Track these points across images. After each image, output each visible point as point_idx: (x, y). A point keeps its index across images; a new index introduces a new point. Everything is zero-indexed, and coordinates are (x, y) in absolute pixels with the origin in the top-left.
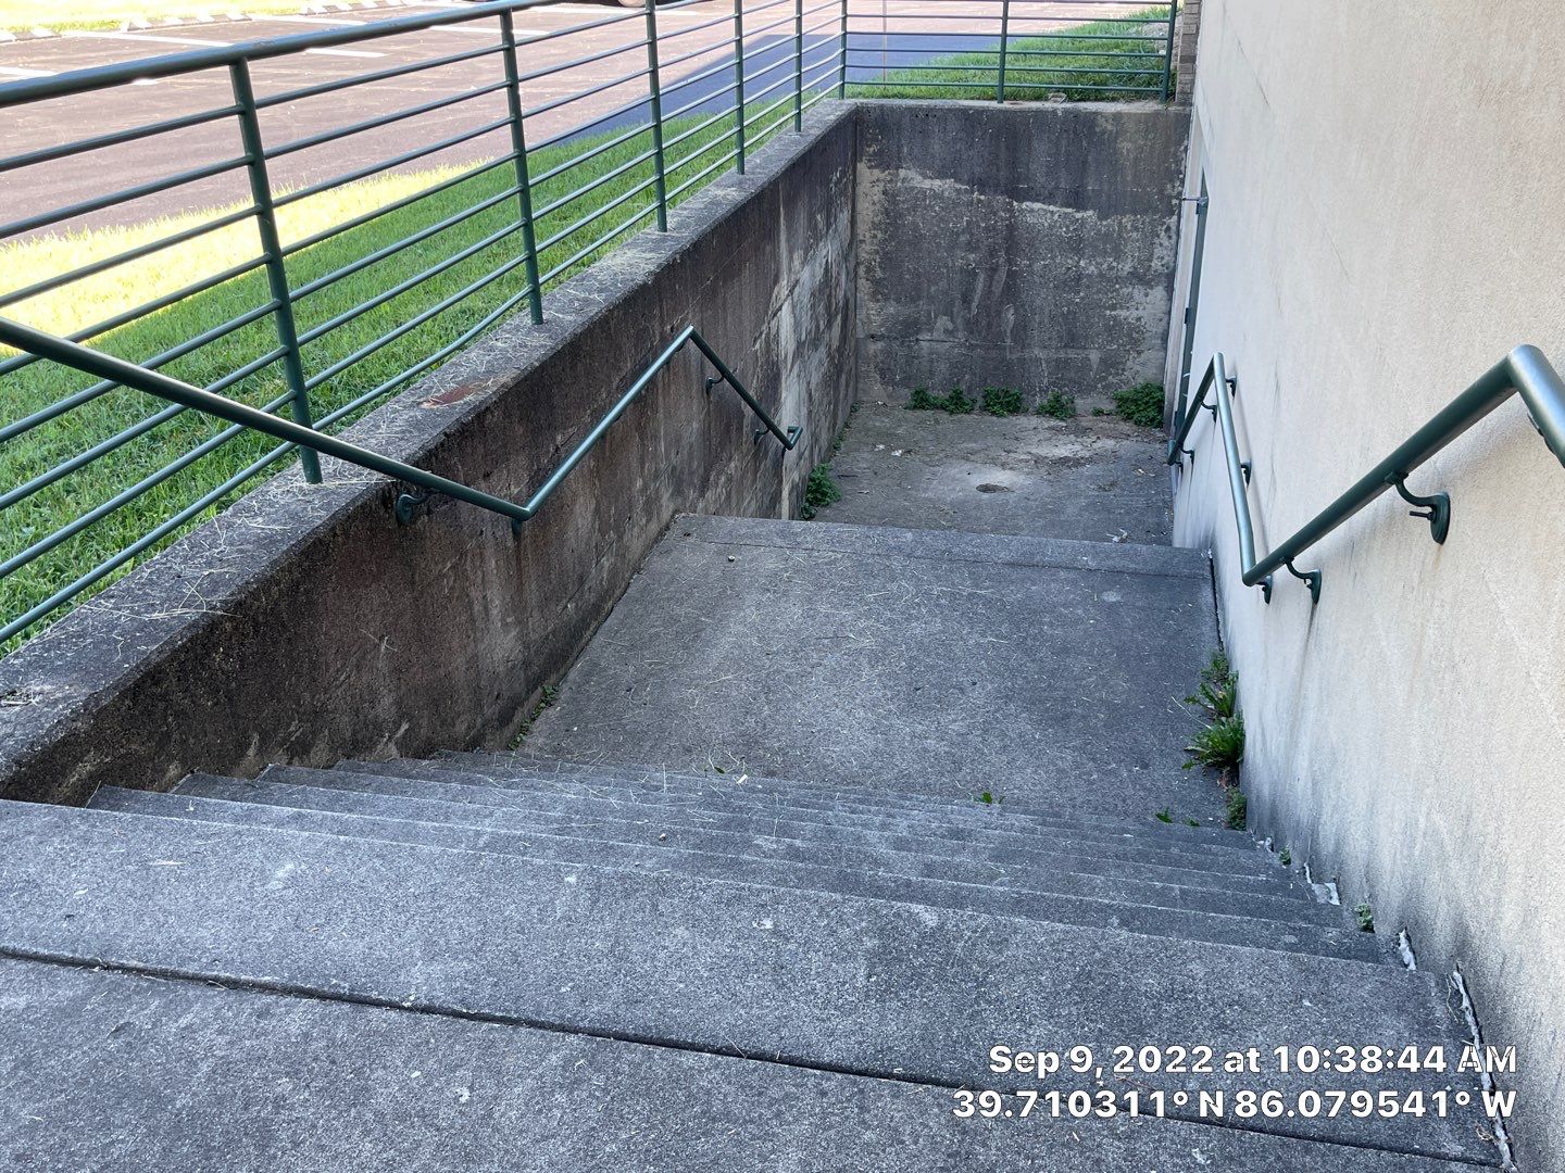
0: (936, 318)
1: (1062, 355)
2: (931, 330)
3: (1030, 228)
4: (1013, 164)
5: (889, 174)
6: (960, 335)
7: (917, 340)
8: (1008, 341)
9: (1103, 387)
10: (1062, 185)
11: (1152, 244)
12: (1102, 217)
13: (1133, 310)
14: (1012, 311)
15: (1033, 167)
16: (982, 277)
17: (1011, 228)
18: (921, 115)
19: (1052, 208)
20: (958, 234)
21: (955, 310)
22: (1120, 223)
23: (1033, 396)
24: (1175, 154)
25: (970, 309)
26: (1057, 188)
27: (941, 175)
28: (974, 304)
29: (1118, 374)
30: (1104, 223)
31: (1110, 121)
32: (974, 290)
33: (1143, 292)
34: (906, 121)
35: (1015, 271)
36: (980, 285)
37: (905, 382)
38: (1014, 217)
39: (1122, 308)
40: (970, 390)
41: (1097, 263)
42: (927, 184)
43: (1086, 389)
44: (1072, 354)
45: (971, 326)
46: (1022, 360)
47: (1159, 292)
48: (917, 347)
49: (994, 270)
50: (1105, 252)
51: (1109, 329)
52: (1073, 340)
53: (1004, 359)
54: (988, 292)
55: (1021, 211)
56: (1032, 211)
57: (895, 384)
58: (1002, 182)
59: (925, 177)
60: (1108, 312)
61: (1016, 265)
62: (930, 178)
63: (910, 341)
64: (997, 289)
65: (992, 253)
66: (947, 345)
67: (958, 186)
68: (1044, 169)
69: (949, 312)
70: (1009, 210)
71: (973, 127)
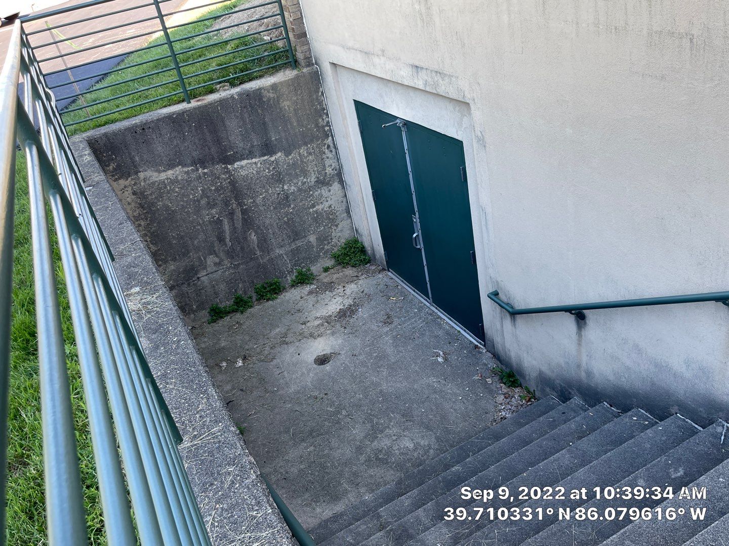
0: (205, 259)
1: (294, 246)
2: (205, 268)
3: (245, 178)
4: (218, 141)
5: (132, 179)
6: (226, 262)
7: (198, 278)
8: (258, 253)
9: (324, 254)
10: (255, 143)
11: (322, 159)
12: (288, 154)
13: (325, 203)
14: (253, 234)
15: (232, 138)
16: (226, 222)
17: (233, 183)
18: (139, 130)
19: (254, 160)
20: (199, 201)
21: (216, 249)
22: (300, 153)
23: (286, 277)
24: (317, 99)
25: (226, 244)
26: (253, 146)
27: (171, 166)
28: (228, 240)
29: (329, 243)
30: (290, 157)
31: (271, 91)
32: (224, 231)
33: (327, 190)
34: (129, 137)
35: (246, 209)
36: (226, 227)
37: (201, 307)
38: (232, 175)
39: (318, 204)
40: (245, 293)
41: (295, 184)
42: (163, 176)
43: (314, 260)
44: (299, 243)
45: (231, 254)
46: (271, 260)
47: (336, 186)
48: (199, 283)
49: (232, 214)
50: (297, 175)
51: (315, 220)
52: (296, 235)
53: (259, 265)
54: (234, 229)
55: (235, 170)
56: (242, 167)
57: (195, 311)
58: (216, 156)
59: (159, 172)
60: (311, 210)
61: (245, 205)
62: (164, 171)
63: (194, 281)
64: (239, 224)
65: (227, 203)
66: (220, 272)
67: (186, 169)
68: (240, 137)
69: (213, 252)
70: (227, 172)
71: (180, 126)
